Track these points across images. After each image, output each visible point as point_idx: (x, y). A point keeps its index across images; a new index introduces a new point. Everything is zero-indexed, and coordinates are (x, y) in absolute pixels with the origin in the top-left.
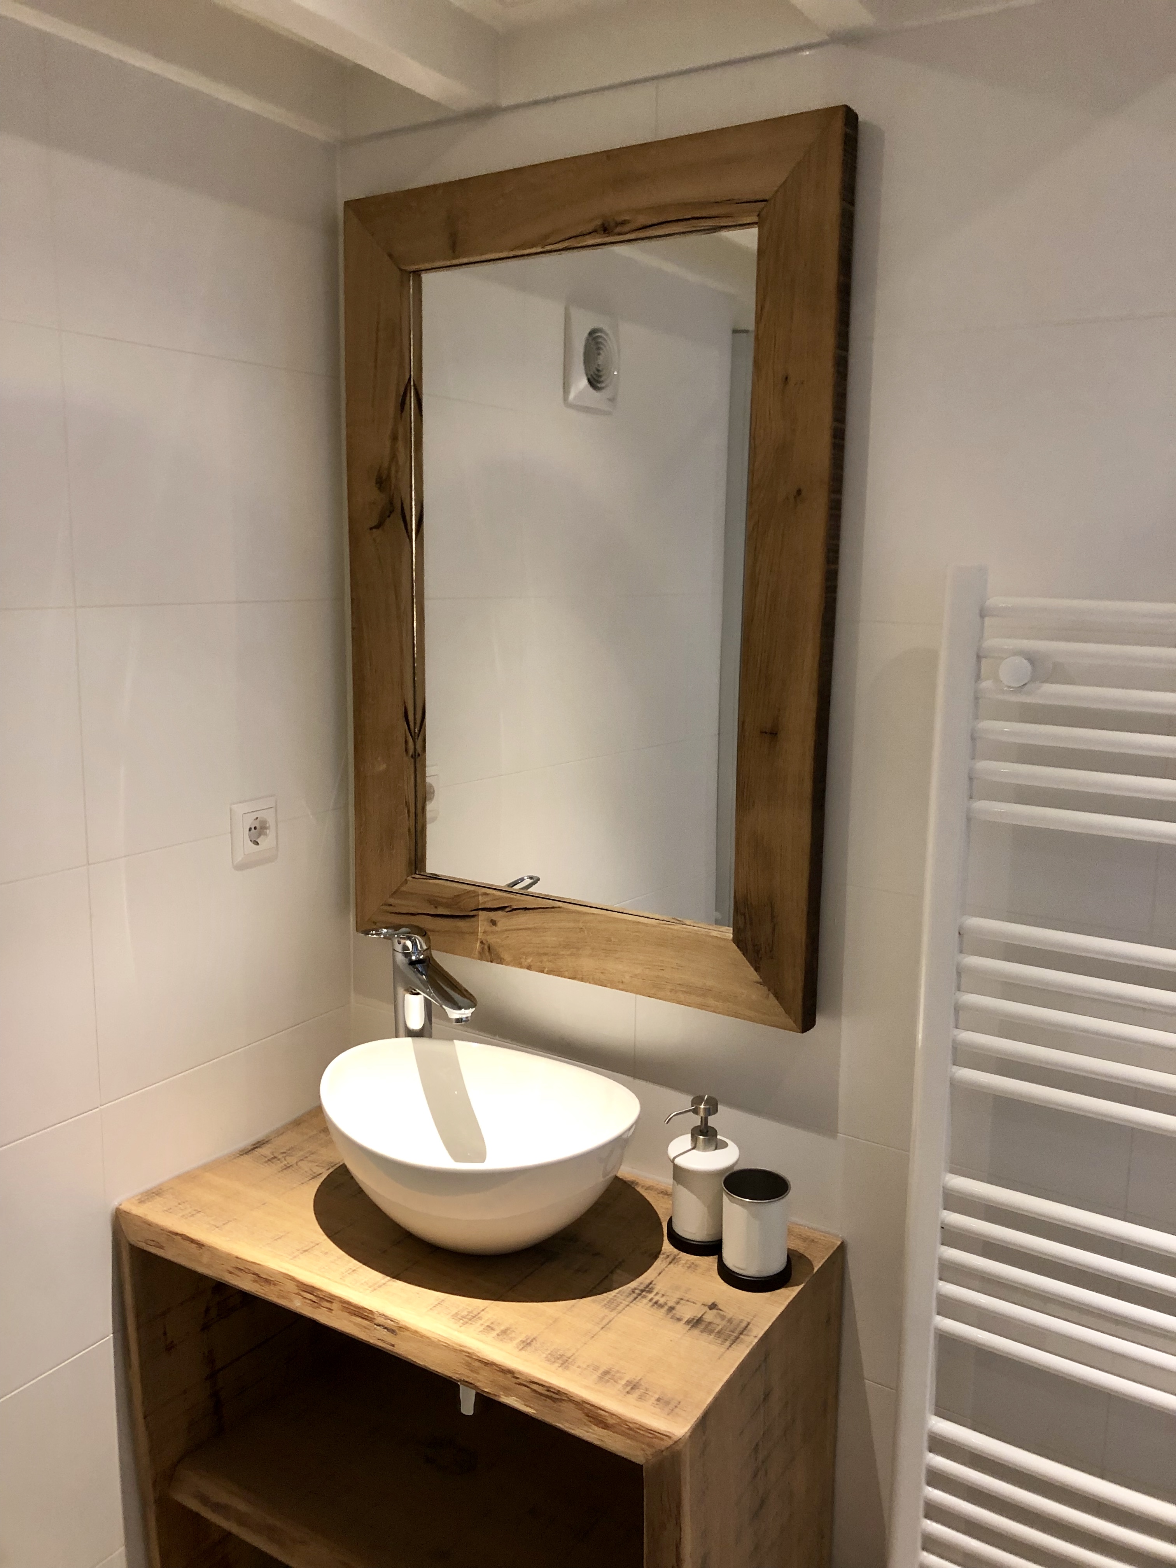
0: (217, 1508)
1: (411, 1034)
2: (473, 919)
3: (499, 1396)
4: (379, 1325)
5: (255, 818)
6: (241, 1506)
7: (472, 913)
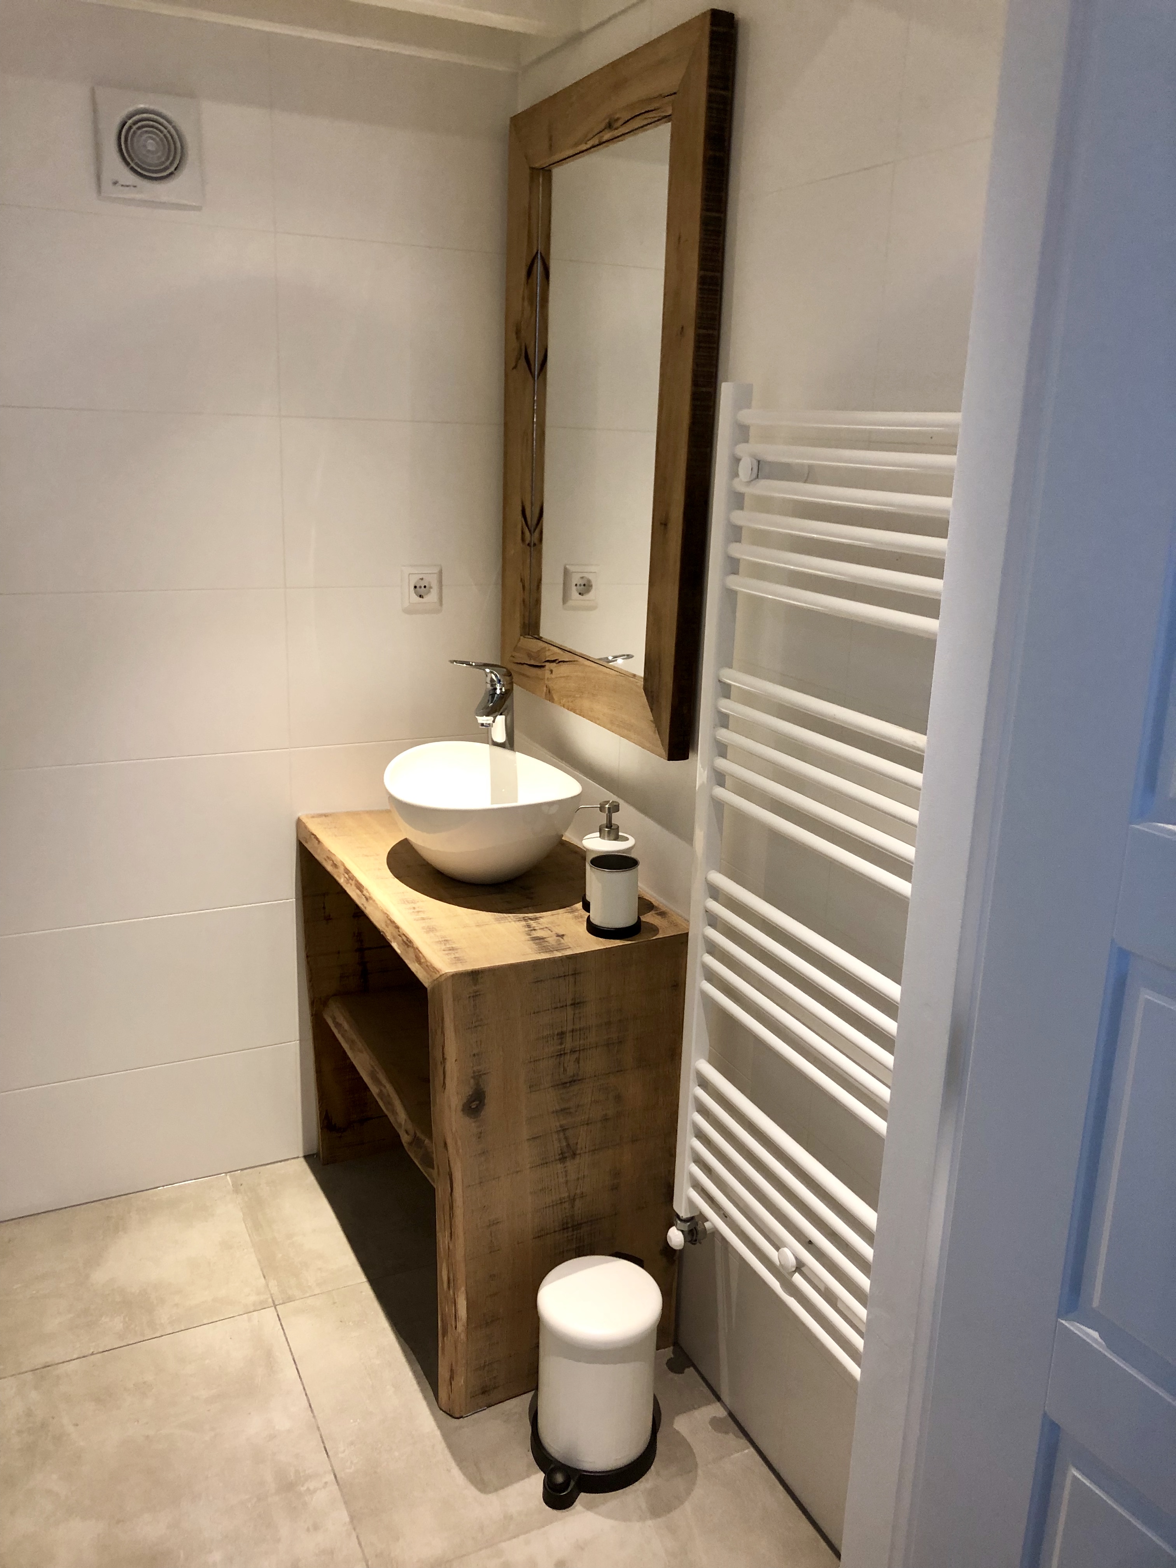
0: (338, 1025)
1: (496, 744)
2: (542, 669)
3: (391, 942)
4: (364, 895)
5: (421, 577)
6: (346, 1026)
7: (543, 664)
